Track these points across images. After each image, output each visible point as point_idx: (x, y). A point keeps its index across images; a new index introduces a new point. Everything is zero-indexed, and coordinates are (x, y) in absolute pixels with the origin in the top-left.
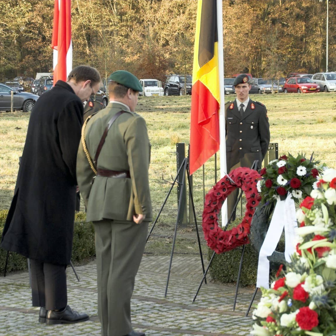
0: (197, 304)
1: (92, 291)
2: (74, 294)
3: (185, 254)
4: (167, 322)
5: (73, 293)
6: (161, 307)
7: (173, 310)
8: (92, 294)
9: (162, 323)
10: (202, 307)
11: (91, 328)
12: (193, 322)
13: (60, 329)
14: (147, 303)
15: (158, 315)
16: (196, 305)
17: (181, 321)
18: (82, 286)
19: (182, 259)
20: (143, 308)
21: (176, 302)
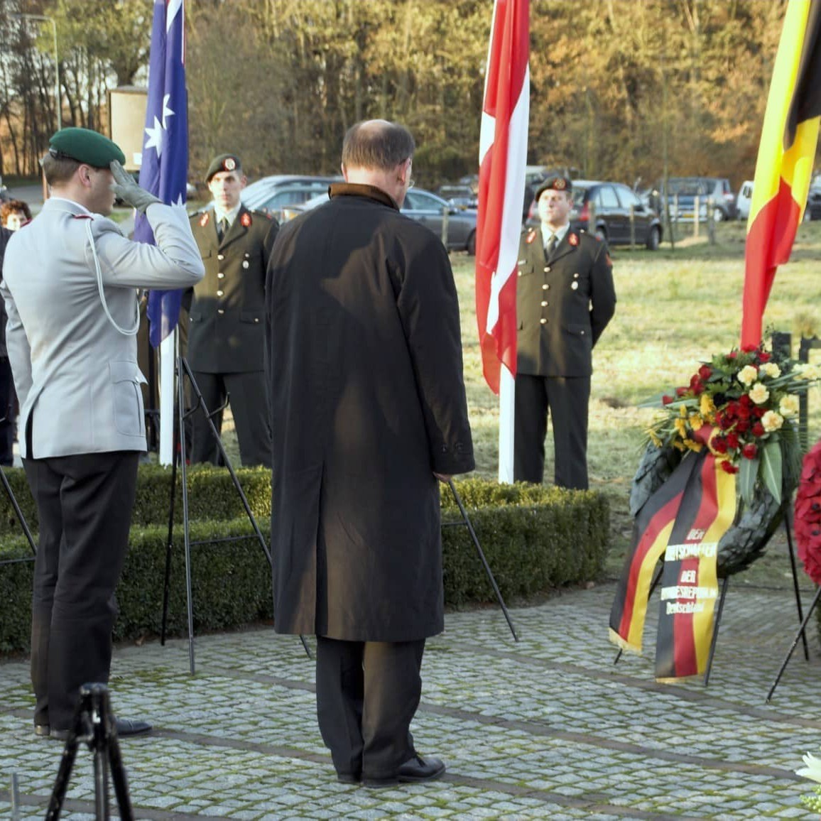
0: (776, 704)
1: (540, 665)
2: (499, 670)
3: (775, 589)
4: (698, 742)
5: (498, 666)
6: (690, 708)
7: (717, 716)
8: (539, 672)
9: (685, 745)
10: (786, 712)
11: (522, 747)
12: (756, 746)
13: (452, 746)
14: (660, 696)
15: (680, 726)
16: (772, 708)
17: (730, 743)
18: (522, 653)
19: (766, 601)
20: (648, 708)
21: (727, 699)
